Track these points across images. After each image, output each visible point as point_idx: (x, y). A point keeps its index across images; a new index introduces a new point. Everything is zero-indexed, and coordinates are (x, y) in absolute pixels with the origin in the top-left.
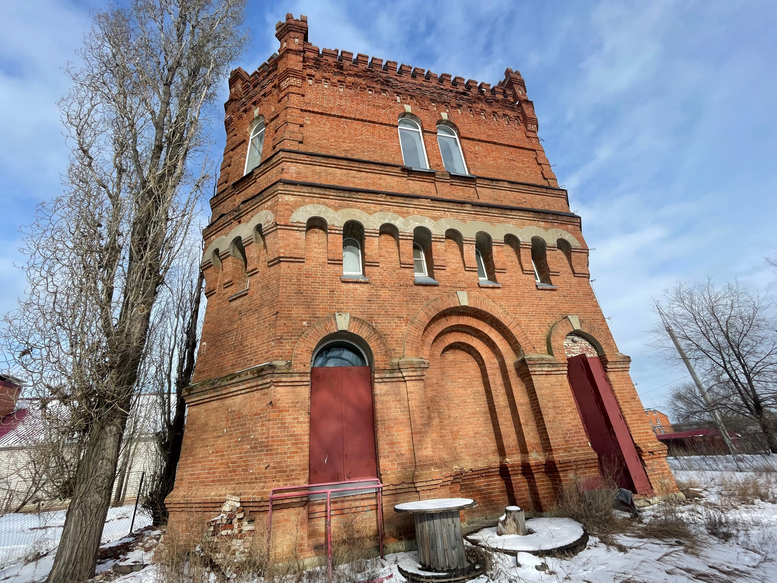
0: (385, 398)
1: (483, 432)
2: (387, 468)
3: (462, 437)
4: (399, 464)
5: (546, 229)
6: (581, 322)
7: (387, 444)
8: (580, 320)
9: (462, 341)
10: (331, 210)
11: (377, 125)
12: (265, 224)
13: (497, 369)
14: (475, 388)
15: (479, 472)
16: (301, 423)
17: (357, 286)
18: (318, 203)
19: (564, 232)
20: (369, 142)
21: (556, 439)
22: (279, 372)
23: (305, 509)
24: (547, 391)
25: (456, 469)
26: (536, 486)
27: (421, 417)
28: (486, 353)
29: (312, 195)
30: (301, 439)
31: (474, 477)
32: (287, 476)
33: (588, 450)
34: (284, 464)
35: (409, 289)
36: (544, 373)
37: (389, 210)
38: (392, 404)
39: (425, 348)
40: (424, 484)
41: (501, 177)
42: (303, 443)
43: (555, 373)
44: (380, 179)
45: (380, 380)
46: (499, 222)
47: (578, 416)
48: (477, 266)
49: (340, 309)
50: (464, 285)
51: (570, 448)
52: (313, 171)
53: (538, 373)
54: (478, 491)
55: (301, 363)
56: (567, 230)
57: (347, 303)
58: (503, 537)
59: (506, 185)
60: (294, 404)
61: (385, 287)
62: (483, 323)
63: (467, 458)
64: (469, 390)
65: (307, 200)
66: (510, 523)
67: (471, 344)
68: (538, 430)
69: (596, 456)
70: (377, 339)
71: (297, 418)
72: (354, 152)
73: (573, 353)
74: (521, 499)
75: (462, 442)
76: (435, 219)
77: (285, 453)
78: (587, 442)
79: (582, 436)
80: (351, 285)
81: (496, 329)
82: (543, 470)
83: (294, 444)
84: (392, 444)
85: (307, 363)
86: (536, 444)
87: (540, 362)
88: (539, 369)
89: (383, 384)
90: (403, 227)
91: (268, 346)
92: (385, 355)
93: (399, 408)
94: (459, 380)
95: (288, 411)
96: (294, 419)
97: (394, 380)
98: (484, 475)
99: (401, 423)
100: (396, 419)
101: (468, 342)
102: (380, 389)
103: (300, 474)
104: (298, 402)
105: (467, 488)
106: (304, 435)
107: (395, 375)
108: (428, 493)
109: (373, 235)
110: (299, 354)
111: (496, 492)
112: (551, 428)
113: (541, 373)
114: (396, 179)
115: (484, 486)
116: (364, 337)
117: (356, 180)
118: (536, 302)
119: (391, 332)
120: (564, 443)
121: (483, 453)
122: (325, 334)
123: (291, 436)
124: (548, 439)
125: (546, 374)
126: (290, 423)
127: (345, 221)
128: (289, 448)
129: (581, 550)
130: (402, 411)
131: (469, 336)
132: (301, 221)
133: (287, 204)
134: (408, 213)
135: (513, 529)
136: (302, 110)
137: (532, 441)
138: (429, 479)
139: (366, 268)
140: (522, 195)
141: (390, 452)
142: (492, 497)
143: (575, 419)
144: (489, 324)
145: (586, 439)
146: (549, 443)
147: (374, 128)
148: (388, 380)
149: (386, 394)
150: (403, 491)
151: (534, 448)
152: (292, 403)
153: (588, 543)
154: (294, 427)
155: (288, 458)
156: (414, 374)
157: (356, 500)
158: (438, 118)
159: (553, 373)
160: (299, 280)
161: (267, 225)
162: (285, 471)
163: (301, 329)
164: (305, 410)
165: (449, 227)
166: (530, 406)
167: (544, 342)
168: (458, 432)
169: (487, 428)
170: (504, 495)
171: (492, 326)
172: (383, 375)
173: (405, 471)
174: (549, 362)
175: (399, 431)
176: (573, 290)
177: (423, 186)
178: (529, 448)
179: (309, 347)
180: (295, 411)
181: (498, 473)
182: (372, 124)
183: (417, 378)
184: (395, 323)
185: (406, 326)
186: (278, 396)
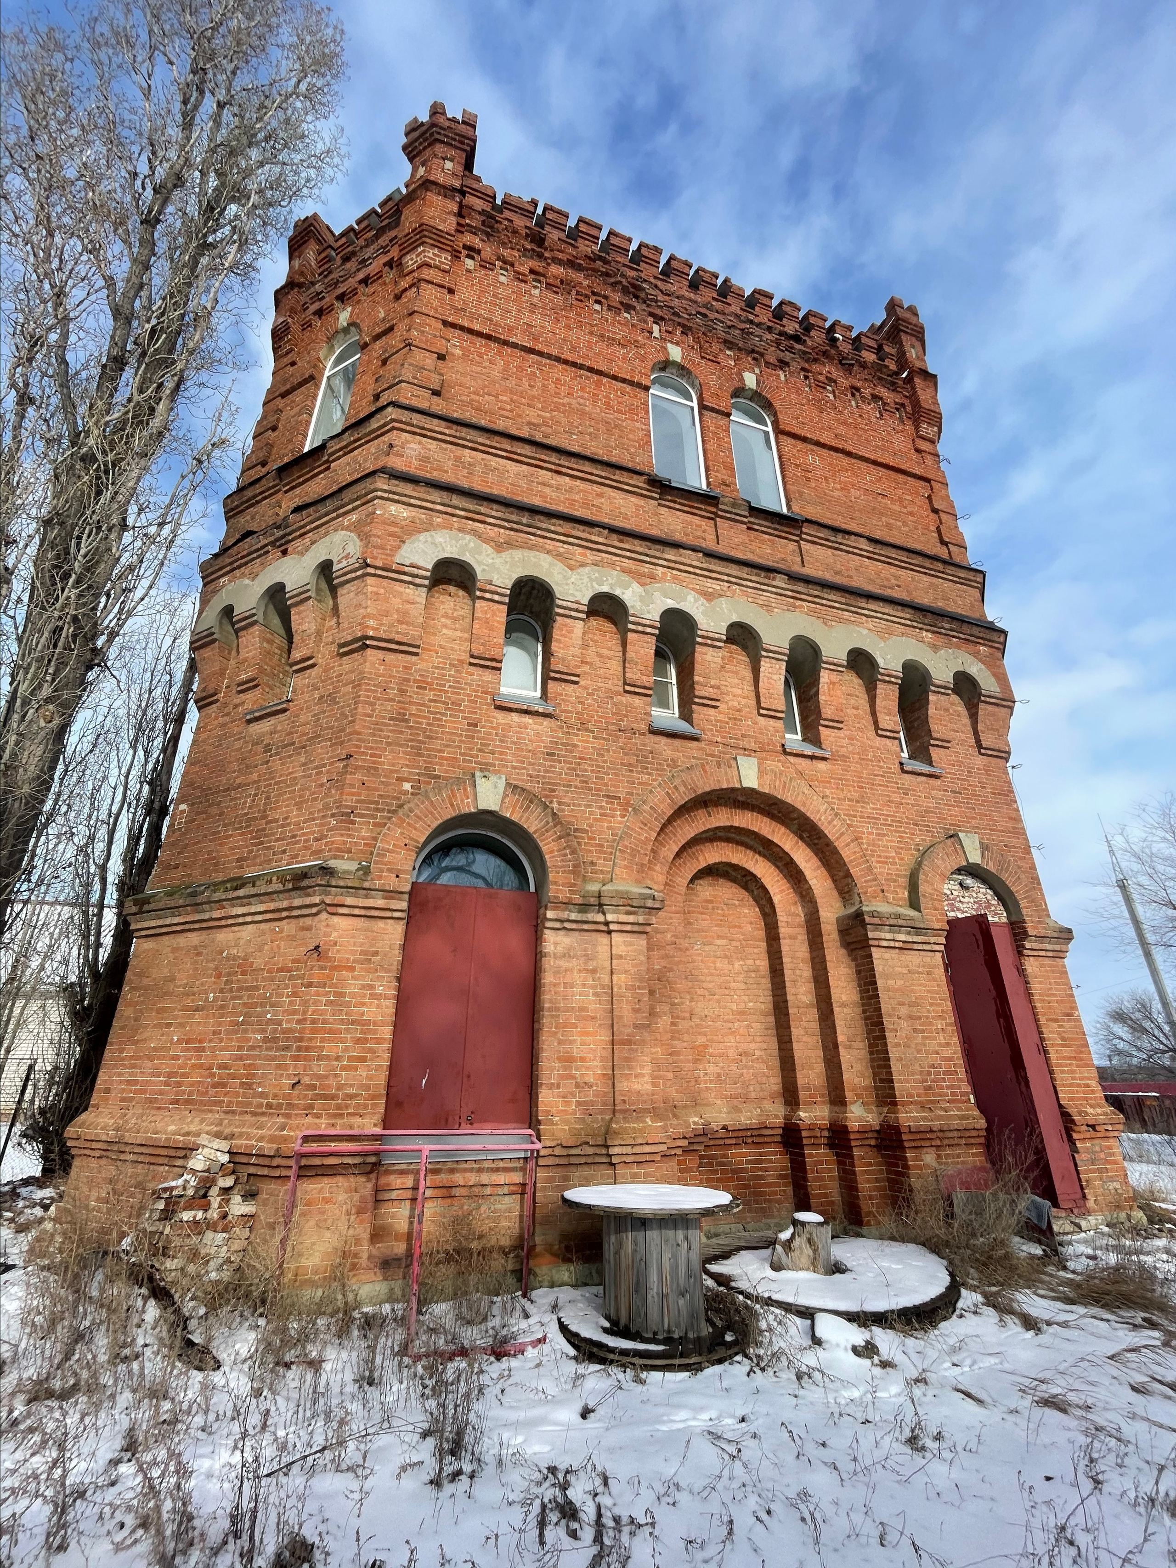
0: (563, 964)
1: (758, 1053)
2: (554, 1111)
3: (712, 1059)
4: (579, 1104)
5: (935, 648)
6: (984, 848)
7: (559, 1058)
8: (981, 844)
9: (734, 861)
10: (487, 549)
11: (605, 380)
12: (340, 562)
13: (800, 926)
14: (750, 962)
15: (741, 1134)
16: (378, 997)
17: (527, 720)
18: (460, 530)
19: (970, 659)
20: (583, 413)
21: (907, 1081)
22: (342, 883)
23: (369, 1180)
24: (900, 983)
25: (695, 1123)
26: (854, 1173)
27: (636, 1011)
28: (782, 891)
29: (449, 510)
30: (375, 1032)
31: (728, 1142)
32: (338, 1107)
33: (967, 1109)
34: (333, 1082)
35: (637, 740)
36: (897, 944)
37: (612, 565)
38: (578, 978)
39: (658, 868)
40: (628, 1150)
41: (853, 527)
42: (379, 1041)
43: (920, 947)
44: (601, 495)
45: (558, 925)
46: (840, 620)
47: (956, 1039)
48: (784, 708)
49: (486, 764)
50: (753, 746)
51: (931, 1102)
52: (458, 459)
53: (885, 943)
54: (734, 1171)
55: (390, 870)
56: (976, 655)
57: (501, 753)
58: (784, 1274)
59: (863, 544)
60: (368, 956)
61: (587, 730)
62: (783, 829)
63: (719, 1102)
64: (737, 965)
65: (438, 520)
66: (800, 1248)
67: (752, 870)
68: (872, 1060)
69: (982, 1123)
70: (560, 837)
71: (371, 987)
72: (549, 430)
73: (959, 909)
74: (820, 1196)
75: (711, 1069)
76: (709, 596)
77: (338, 1058)
78: (967, 1094)
79: (960, 1080)
80: (515, 717)
81: (808, 845)
82: (873, 1142)
83: (358, 1041)
84: (568, 1060)
85: (405, 872)
86: (865, 1088)
87: (892, 922)
88: (889, 936)
89: (562, 933)
90: (638, 605)
91: (321, 825)
92: (573, 872)
93: (592, 987)
94: (719, 942)
95: (353, 969)
96: (363, 987)
97: (586, 927)
98: (750, 1140)
99: (593, 1018)
100: (582, 1009)
101: (746, 866)
102: (556, 944)
103: (365, 1107)
104: (376, 953)
105: (711, 1164)
106: (383, 1023)
107: (590, 917)
108: (635, 1169)
109: (573, 614)
110: (388, 851)
111: (771, 1177)
112: (900, 1059)
113: (892, 944)
114: (633, 499)
115: (748, 1162)
116: (531, 830)
117: (547, 490)
118: (896, 797)
119: (591, 826)
120: (922, 1091)
121: (753, 1095)
122: (450, 814)
123: (353, 1022)
124: (892, 1081)
125: (900, 948)
126: (354, 995)
127: (515, 576)
128: (346, 1049)
129: (945, 1318)
130: (596, 994)
131: (750, 853)
132: (421, 563)
133: (394, 524)
134: (652, 577)
135: (805, 1261)
136: (445, 323)
137: (857, 1080)
138: (640, 1141)
139: (551, 684)
140: (893, 570)
141: (562, 1077)
142: (762, 1185)
143: (948, 1044)
144: (795, 833)
145: (966, 1088)
146: (893, 1088)
147: (598, 384)
148: (574, 926)
149: (567, 955)
150: (583, 1160)
151: (859, 1096)
152: (362, 953)
153: (960, 1304)
154: (363, 1004)
155: (344, 1068)
156: (631, 919)
157: (480, 1170)
158: (737, 384)
159: (916, 946)
160: (402, 691)
161: (344, 563)
162: (333, 1097)
163: (399, 799)
164: (388, 971)
165: (735, 618)
166: (859, 1010)
167: (904, 881)
168: (706, 1047)
169: (765, 1046)
170: (785, 1185)
171: (801, 838)
172: (565, 915)
173: (589, 1119)
174: (909, 923)
175: (587, 1034)
176: (974, 781)
177: (691, 523)
178: (849, 1095)
179: (411, 839)
180: (368, 971)
181: (778, 1139)
182: (595, 377)
183: (636, 928)
184: (601, 807)
185: (623, 816)
186: (335, 934)
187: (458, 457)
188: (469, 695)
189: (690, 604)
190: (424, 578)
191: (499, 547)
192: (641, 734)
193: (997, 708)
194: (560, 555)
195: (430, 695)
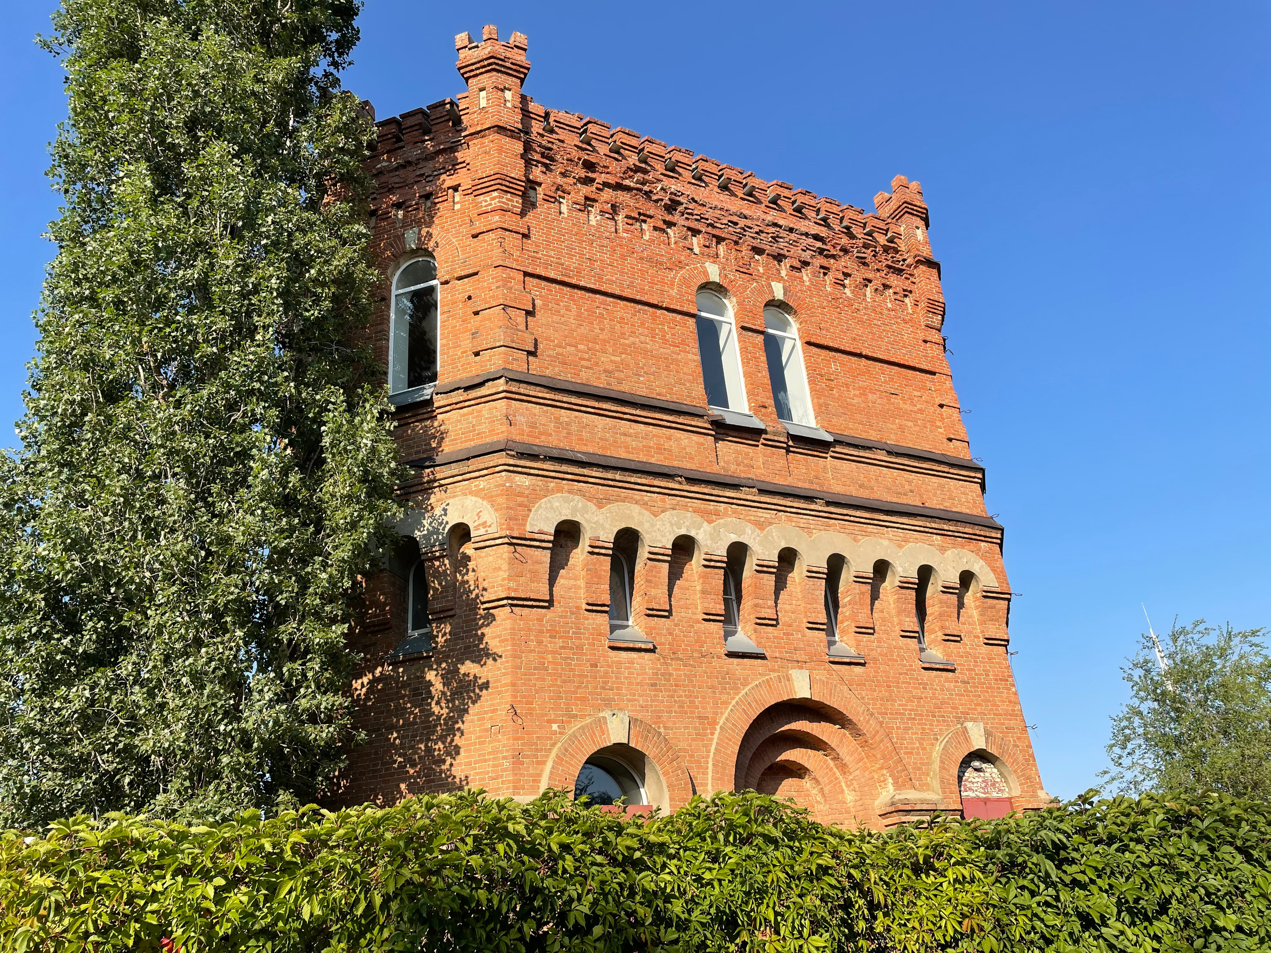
5: (943, 550)
6: (988, 734)
8: (985, 730)
9: (792, 758)
10: (592, 506)
11: (659, 312)
12: (477, 528)
17: (633, 656)
18: (570, 492)
19: (972, 556)
20: (646, 351)
29: (560, 475)
35: (715, 662)
37: (685, 507)
44: (669, 438)
46: (868, 534)
50: (804, 657)
56: (979, 552)
61: (679, 659)
65: (552, 484)
70: (672, 760)
72: (622, 376)
76: (760, 525)
80: (624, 654)
87: (919, 806)
90: (709, 542)
91: (494, 766)
92: (685, 789)
109: (660, 557)
114: (695, 437)
116: (651, 757)
118: (917, 693)
119: (690, 745)
122: (594, 748)
127: (615, 530)
132: (545, 529)
133: (520, 494)
134: (717, 514)
136: (526, 274)
139: (646, 620)
158: (769, 298)
160: (540, 642)
161: (482, 531)
163: (551, 739)
165: (784, 545)
167: (927, 768)
174: (932, 807)
176: (979, 670)
179: (568, 774)
182: (651, 310)
184: (696, 728)
185: (712, 734)
187: (557, 419)
188: (588, 639)
189: (748, 536)
190: (549, 542)
191: (600, 505)
192: (719, 657)
193: (996, 601)
194: (646, 504)
195: (560, 642)
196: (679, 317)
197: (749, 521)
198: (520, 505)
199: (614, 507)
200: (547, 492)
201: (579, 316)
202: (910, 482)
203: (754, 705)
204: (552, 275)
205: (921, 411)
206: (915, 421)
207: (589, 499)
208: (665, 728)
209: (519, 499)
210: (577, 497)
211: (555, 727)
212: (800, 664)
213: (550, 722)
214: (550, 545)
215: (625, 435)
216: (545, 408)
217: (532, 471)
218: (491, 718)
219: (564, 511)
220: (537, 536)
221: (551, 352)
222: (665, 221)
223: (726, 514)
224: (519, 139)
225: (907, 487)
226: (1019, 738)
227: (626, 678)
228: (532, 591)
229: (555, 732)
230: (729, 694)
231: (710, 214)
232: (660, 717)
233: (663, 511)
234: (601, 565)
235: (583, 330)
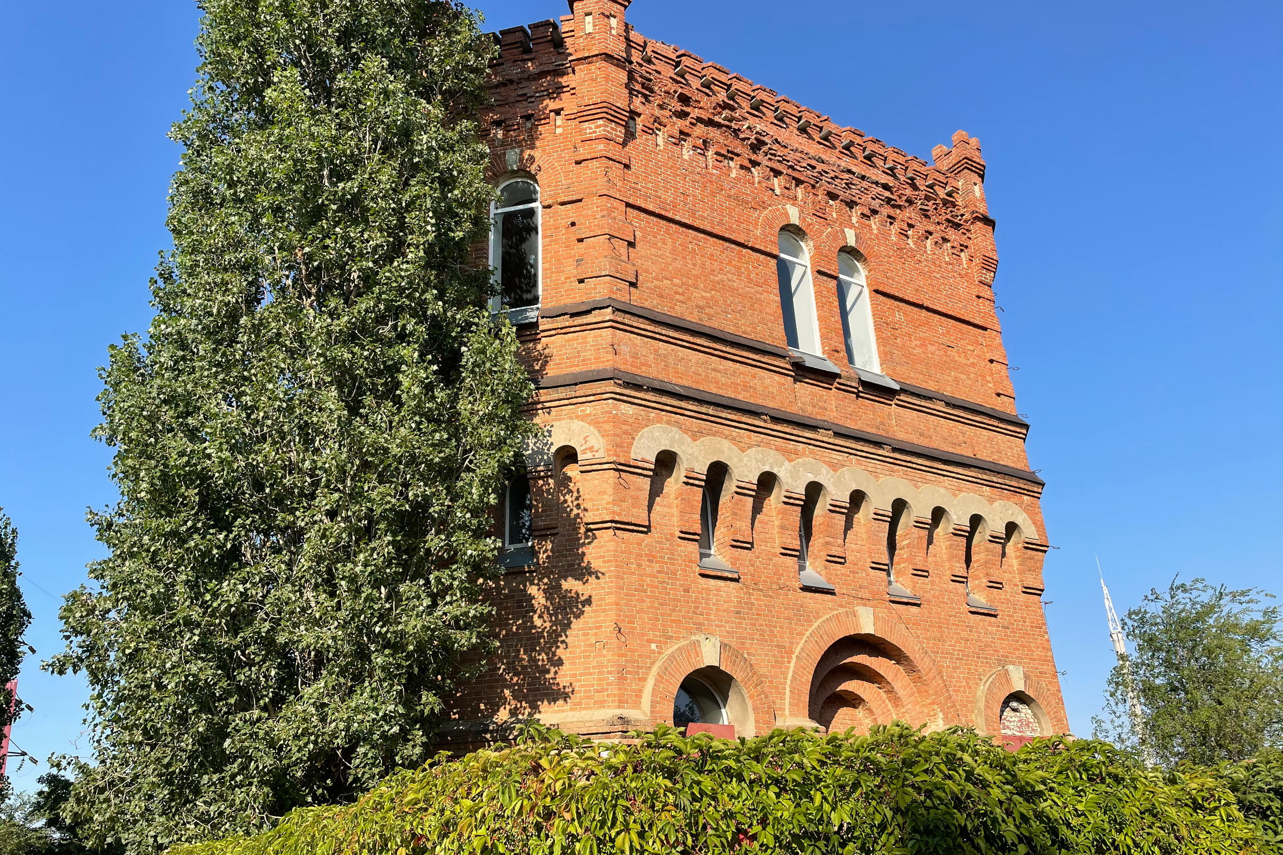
5: (991, 500)
6: (1027, 677)
8: (1025, 674)
10: (687, 438)
11: (746, 252)
12: (584, 452)
17: (721, 583)
18: (668, 423)
19: (1016, 509)
20: (733, 289)
29: (659, 406)
35: (792, 597)
37: (769, 445)
41: (931, 386)
44: (754, 377)
50: (867, 595)
55: (661, 718)
56: (1020, 504)
59: (941, 406)
61: (759, 589)
65: (653, 414)
70: (757, 685)
72: (712, 312)
73: (1008, 728)
76: (834, 467)
80: (715, 583)
85: (669, 718)
90: (790, 480)
91: (600, 680)
109: (747, 492)
110: (657, 702)
114: (777, 377)
116: (739, 680)
117: (718, 376)
118: (964, 634)
122: (689, 670)
127: (709, 463)
132: (648, 458)
133: (625, 422)
134: (796, 453)
136: (628, 205)
139: (732, 551)
140: (962, 428)
147: (739, 256)
158: (842, 243)
160: (639, 565)
161: (589, 455)
163: (650, 657)
165: (854, 487)
167: (972, 706)
176: (1018, 616)
177: (818, 396)
179: (668, 691)
182: (737, 248)
187: (656, 351)
188: (680, 565)
189: (824, 477)
190: (650, 470)
191: (695, 435)
192: (794, 590)
193: (1035, 553)
194: (734, 439)
195: (657, 567)
196: (762, 257)
197: (824, 462)
198: (625, 433)
199: (707, 440)
200: (648, 422)
201: (674, 249)
202: (964, 434)
203: (825, 637)
204: (651, 207)
205: (973, 365)
206: (968, 374)
207: (686, 431)
208: (749, 654)
209: (624, 427)
210: (674, 429)
211: (653, 646)
212: (864, 601)
213: (650, 641)
214: (651, 473)
215: (715, 370)
216: (646, 339)
217: (636, 401)
218: (596, 634)
219: (663, 442)
220: (640, 464)
221: (649, 284)
222: (750, 160)
223: (804, 454)
224: (624, 68)
225: (961, 438)
226: (1050, 683)
227: (714, 604)
228: (633, 516)
229: (653, 652)
230: (803, 625)
231: (791, 156)
232: (743, 644)
233: (749, 448)
234: (694, 496)
235: (678, 264)
